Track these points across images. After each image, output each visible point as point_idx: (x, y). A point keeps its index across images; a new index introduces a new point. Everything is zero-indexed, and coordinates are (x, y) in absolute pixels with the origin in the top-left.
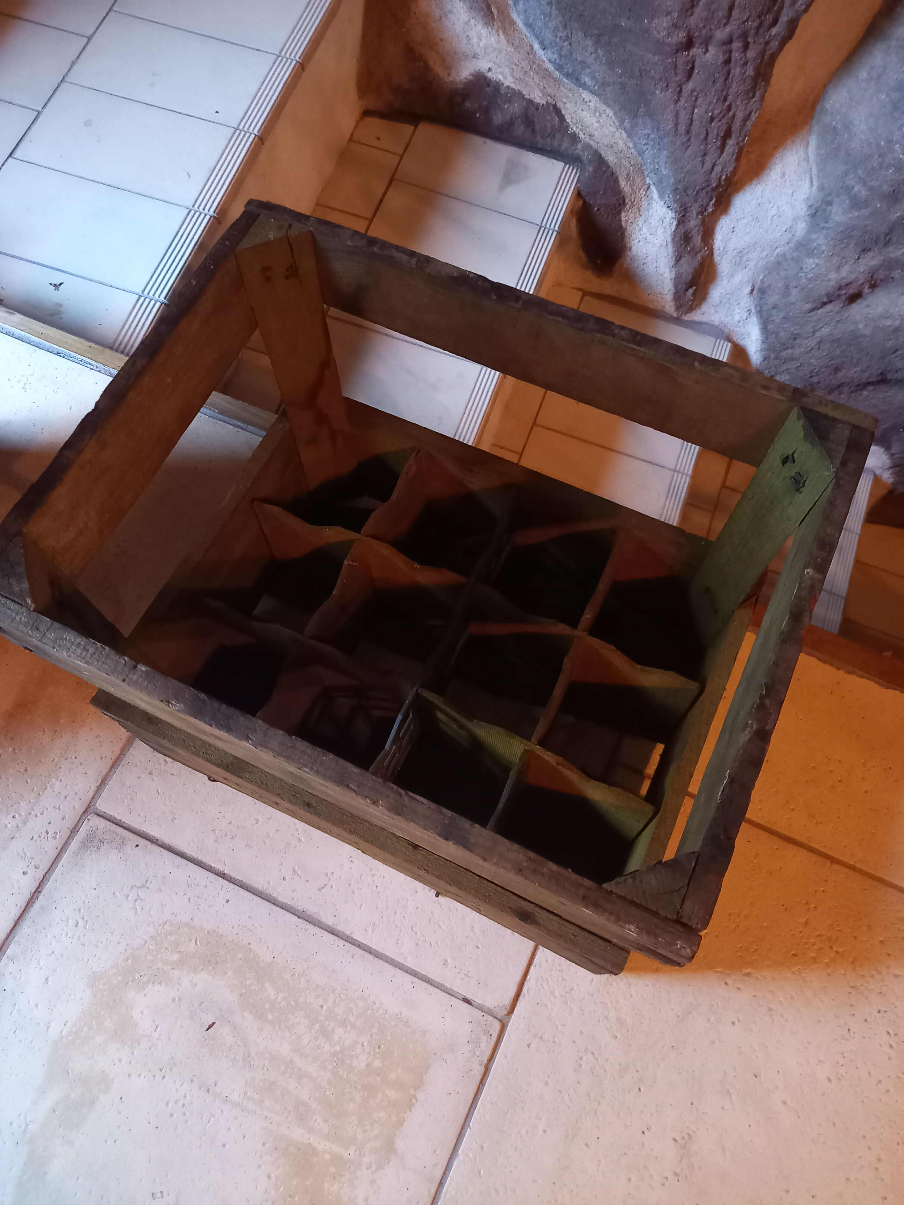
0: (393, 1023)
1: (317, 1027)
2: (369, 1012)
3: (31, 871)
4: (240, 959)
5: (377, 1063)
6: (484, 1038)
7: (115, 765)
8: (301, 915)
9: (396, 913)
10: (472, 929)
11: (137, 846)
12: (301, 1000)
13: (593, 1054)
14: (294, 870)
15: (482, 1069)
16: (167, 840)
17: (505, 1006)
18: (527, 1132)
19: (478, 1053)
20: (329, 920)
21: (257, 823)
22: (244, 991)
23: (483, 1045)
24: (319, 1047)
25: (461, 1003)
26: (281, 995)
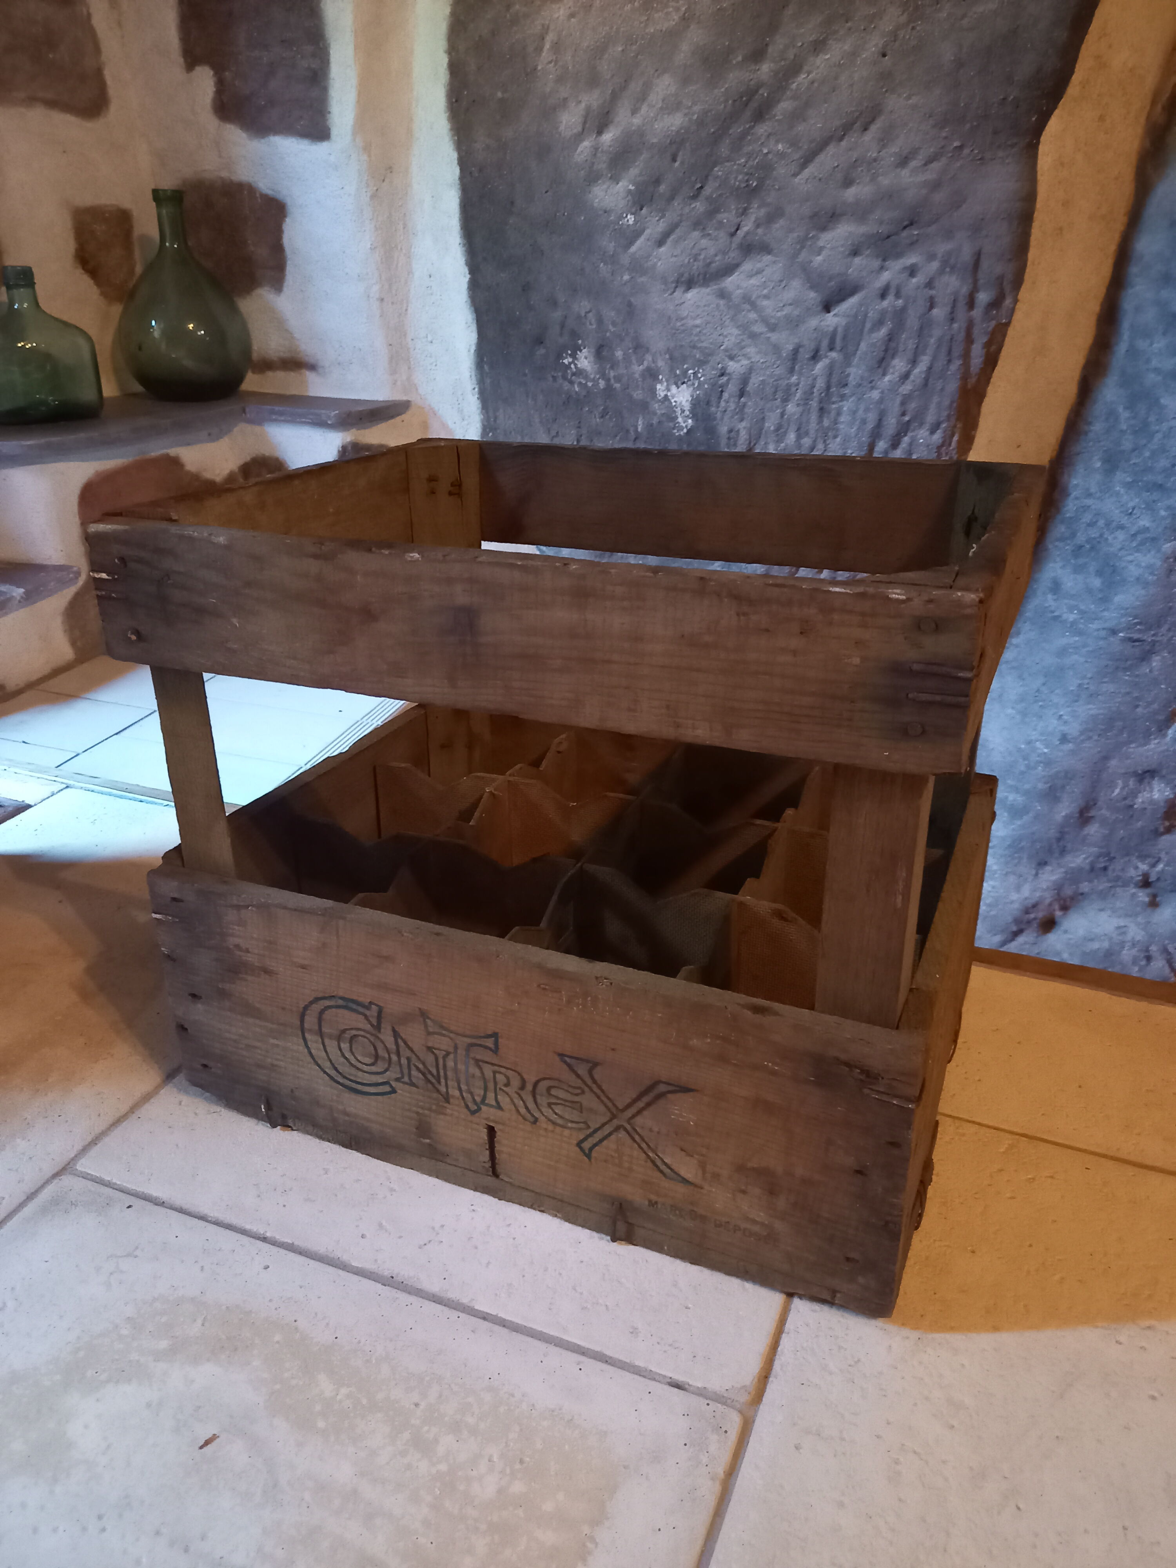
0: (545, 1423)
1: (406, 1435)
2: (502, 1409)
4: (278, 1342)
5: (518, 1487)
6: (714, 1437)
8: (389, 1281)
9: (546, 1270)
10: (675, 1284)
11: (129, 1207)
12: (380, 1396)
13: (915, 1452)
14: (381, 1226)
15: (717, 1488)
16: (179, 1202)
17: (744, 1386)
19: (705, 1459)
20: (434, 1286)
21: (326, 1173)
22: (278, 1387)
23: (713, 1448)
24: (409, 1467)
25: (667, 1387)
26: (344, 1391)
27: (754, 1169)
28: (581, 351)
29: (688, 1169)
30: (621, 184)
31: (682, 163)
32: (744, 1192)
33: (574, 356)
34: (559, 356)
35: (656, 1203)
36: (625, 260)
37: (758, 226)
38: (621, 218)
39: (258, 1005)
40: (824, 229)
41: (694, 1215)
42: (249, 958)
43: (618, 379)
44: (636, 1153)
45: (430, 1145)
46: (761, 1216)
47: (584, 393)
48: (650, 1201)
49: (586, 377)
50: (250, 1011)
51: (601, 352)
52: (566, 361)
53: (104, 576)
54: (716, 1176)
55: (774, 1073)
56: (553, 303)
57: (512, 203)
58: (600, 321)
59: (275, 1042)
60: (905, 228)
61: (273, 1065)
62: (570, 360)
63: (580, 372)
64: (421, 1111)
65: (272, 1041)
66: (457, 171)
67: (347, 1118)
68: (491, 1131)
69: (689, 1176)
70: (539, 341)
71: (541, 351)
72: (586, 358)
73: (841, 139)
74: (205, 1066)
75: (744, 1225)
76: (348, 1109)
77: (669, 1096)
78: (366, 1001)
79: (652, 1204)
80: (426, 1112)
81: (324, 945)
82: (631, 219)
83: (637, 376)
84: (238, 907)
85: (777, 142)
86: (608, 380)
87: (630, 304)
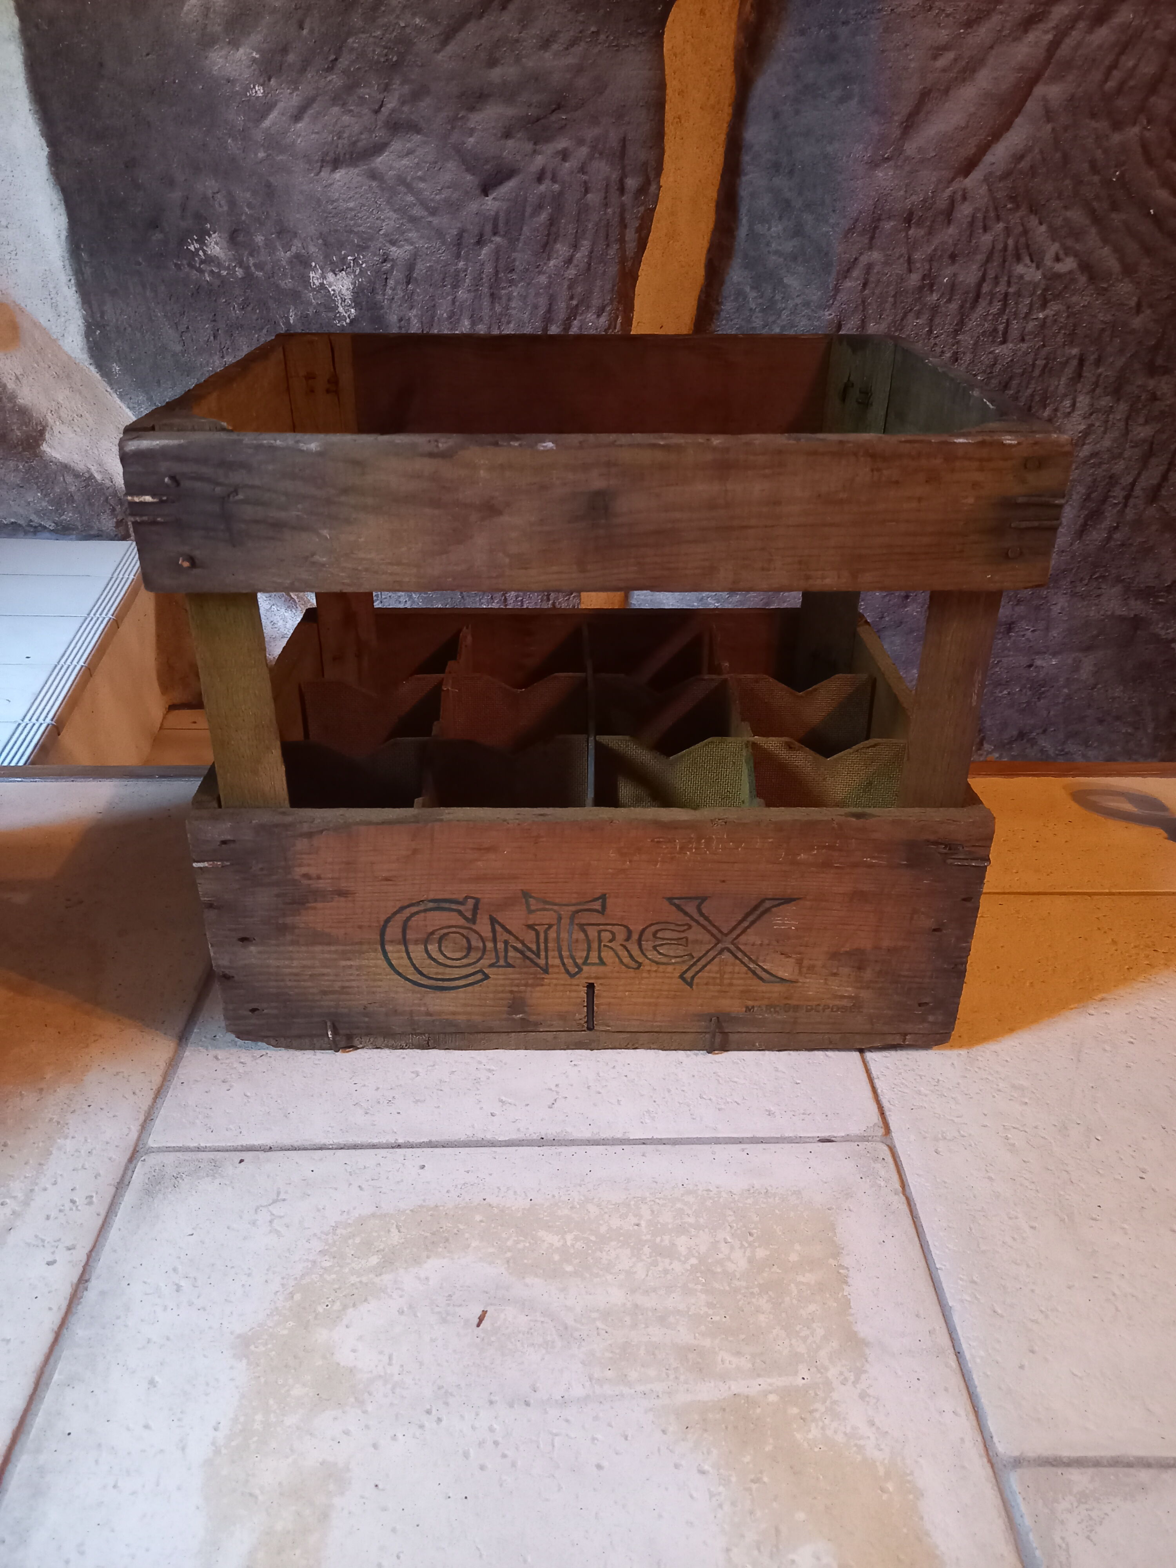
0: (750, 1201)
1: (646, 1250)
2: (709, 1203)
3: (62, 1256)
4: (481, 1221)
5: (761, 1253)
6: (878, 1166)
7: (159, 1093)
8: (542, 1142)
9: (669, 1091)
10: (776, 1069)
11: (242, 1161)
12: (603, 1229)
14: (501, 1101)
15: (902, 1197)
16: (287, 1141)
17: (875, 1125)
18: (1014, 1239)
19: (881, 1183)
20: (585, 1133)
21: (418, 1075)
22: (509, 1254)
23: (882, 1173)
24: (666, 1271)
25: (821, 1144)
26: (569, 1237)
27: (847, 953)
28: (210, 236)
29: (785, 969)
30: (241, 50)
31: (312, 31)
32: (835, 975)
33: (201, 241)
34: (182, 241)
35: (753, 1007)
36: (258, 136)
37: (403, 103)
38: (247, 88)
39: (327, 930)
40: (472, 109)
41: (787, 1008)
42: (321, 884)
43: (259, 266)
44: (739, 968)
45: (522, 1019)
46: (849, 991)
47: (217, 282)
48: (747, 1007)
49: (219, 265)
50: (318, 938)
51: (234, 238)
52: (192, 248)
53: (148, 498)
54: (811, 968)
55: (871, 866)
56: (171, 183)
57: (101, 65)
58: (232, 203)
59: (349, 963)
60: (553, 111)
61: (343, 987)
62: (197, 246)
63: (210, 260)
64: (515, 989)
65: (343, 963)
66: (16, 21)
67: (429, 1018)
68: (591, 987)
69: (786, 975)
70: (154, 224)
71: (158, 236)
72: (216, 243)
73: (481, 16)
74: (253, 1010)
75: (831, 1003)
76: (432, 1009)
77: (774, 910)
78: (460, 897)
79: (748, 1009)
80: (522, 988)
81: (415, 852)
82: (259, 91)
83: (284, 263)
84: (310, 835)
85: (414, 15)
86: (247, 268)
87: (269, 185)
